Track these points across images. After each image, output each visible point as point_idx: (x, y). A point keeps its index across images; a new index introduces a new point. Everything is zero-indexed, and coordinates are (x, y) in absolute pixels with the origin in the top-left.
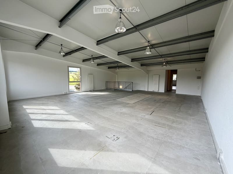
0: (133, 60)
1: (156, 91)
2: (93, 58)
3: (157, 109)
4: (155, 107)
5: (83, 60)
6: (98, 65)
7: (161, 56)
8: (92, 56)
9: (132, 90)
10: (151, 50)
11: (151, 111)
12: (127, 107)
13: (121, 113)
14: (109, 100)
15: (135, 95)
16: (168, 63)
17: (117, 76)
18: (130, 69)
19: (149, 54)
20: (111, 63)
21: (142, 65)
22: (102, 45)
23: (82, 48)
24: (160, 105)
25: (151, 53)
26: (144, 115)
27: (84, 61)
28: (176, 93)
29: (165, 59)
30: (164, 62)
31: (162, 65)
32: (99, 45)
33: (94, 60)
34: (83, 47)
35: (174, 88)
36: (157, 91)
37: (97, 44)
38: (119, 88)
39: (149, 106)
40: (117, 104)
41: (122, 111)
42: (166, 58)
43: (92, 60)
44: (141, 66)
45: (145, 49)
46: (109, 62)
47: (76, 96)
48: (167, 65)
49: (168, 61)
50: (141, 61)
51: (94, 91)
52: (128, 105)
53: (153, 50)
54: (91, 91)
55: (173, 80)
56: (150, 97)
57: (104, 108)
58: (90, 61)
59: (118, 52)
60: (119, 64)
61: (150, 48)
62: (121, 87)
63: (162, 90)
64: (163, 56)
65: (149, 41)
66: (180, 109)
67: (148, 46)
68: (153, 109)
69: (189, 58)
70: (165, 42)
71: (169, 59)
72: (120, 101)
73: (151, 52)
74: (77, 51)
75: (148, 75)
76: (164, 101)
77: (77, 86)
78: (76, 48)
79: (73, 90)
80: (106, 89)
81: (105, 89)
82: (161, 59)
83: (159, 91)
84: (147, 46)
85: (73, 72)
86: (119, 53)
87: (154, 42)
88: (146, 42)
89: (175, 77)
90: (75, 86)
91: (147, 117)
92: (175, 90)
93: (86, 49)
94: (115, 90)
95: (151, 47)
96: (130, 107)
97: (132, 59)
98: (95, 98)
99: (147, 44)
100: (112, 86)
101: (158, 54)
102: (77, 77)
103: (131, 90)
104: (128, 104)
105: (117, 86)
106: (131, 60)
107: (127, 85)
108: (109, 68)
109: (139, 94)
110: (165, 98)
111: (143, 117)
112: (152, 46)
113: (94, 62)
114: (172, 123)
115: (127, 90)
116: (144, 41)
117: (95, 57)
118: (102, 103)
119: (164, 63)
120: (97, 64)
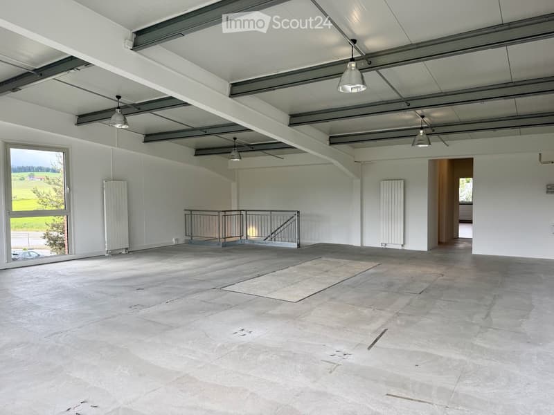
0: (297, 119)
1: (395, 243)
2: (126, 107)
3: (399, 322)
4: (391, 315)
5: (80, 116)
6: (150, 137)
7: (408, 103)
8: (119, 97)
9: (299, 245)
10: (362, 77)
11: (375, 332)
12: (273, 316)
13: (243, 347)
14: (197, 292)
15: (308, 264)
16: (436, 130)
17: (234, 185)
18: (289, 158)
19: (355, 91)
20: (205, 131)
21: (334, 140)
22: (156, 51)
23: (71, 63)
24: (408, 304)
25: (363, 88)
26: (343, 349)
27: (84, 118)
28: (473, 253)
29: (423, 117)
30: (422, 128)
31: (413, 138)
32: (145, 51)
33: (128, 118)
34: (72, 58)
35: (464, 231)
36: (400, 247)
37: (136, 46)
38: (244, 238)
39: (366, 312)
40: (227, 306)
41: (248, 338)
42: (425, 111)
43: (117, 117)
44: (331, 144)
45: (340, 74)
46: (195, 126)
47: (39, 280)
48: (431, 138)
49: (437, 121)
50: (331, 123)
51: (131, 252)
52: (277, 311)
53: (371, 76)
54: (114, 254)
55: (461, 199)
56: (370, 271)
57: (170, 327)
58: (107, 121)
59: (234, 85)
60: (241, 136)
61: (362, 70)
62: (252, 232)
63: (419, 241)
64: (413, 104)
65: (354, 41)
66: (488, 315)
67: (352, 60)
68: (381, 322)
69: (512, 112)
70: (418, 46)
71: (438, 114)
72: (244, 291)
73: (363, 83)
74: (45, 72)
75: (359, 181)
76: (426, 285)
77: (55, 234)
78: (42, 62)
79: (39, 252)
80: (189, 243)
81: (181, 242)
82: (407, 116)
83: (408, 247)
84: (346, 62)
85: (40, 169)
86: (237, 89)
87: (373, 44)
88: (340, 44)
89: (466, 189)
90: (47, 236)
91: (358, 358)
92: (469, 240)
93: (87, 64)
94: (225, 245)
95: (363, 64)
96: (285, 317)
97: (292, 116)
98: (132, 283)
99: (346, 52)
100: (211, 230)
101: (394, 96)
102: (54, 194)
103: (295, 245)
104: (279, 302)
105: (233, 231)
106: (286, 119)
107: (276, 224)
108: (200, 152)
109: (324, 259)
110: (431, 272)
111: (335, 359)
112: (370, 62)
113: (125, 123)
114: (459, 379)
115: (278, 244)
116: (334, 38)
117: (134, 105)
118: (164, 307)
119: (421, 132)
120: (147, 135)
